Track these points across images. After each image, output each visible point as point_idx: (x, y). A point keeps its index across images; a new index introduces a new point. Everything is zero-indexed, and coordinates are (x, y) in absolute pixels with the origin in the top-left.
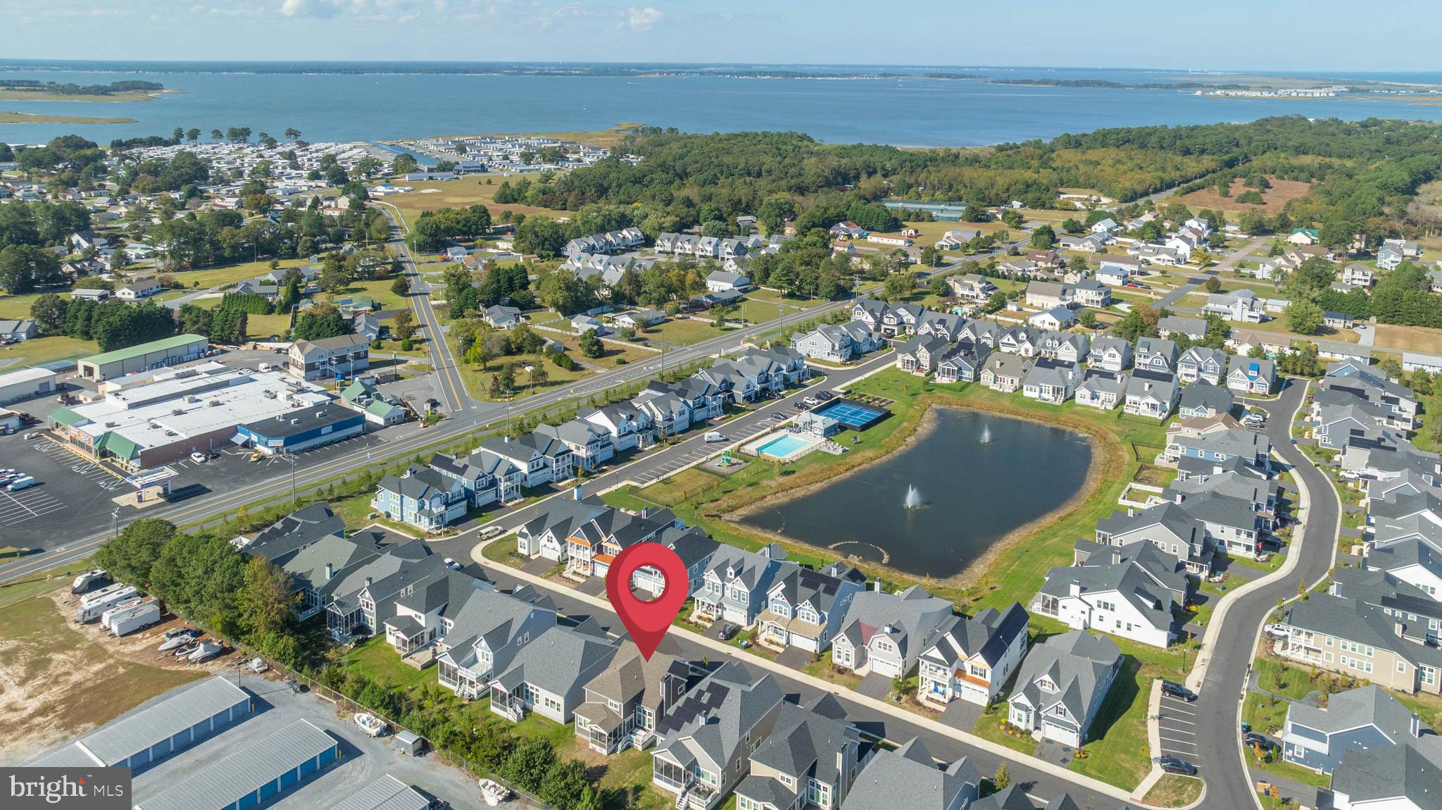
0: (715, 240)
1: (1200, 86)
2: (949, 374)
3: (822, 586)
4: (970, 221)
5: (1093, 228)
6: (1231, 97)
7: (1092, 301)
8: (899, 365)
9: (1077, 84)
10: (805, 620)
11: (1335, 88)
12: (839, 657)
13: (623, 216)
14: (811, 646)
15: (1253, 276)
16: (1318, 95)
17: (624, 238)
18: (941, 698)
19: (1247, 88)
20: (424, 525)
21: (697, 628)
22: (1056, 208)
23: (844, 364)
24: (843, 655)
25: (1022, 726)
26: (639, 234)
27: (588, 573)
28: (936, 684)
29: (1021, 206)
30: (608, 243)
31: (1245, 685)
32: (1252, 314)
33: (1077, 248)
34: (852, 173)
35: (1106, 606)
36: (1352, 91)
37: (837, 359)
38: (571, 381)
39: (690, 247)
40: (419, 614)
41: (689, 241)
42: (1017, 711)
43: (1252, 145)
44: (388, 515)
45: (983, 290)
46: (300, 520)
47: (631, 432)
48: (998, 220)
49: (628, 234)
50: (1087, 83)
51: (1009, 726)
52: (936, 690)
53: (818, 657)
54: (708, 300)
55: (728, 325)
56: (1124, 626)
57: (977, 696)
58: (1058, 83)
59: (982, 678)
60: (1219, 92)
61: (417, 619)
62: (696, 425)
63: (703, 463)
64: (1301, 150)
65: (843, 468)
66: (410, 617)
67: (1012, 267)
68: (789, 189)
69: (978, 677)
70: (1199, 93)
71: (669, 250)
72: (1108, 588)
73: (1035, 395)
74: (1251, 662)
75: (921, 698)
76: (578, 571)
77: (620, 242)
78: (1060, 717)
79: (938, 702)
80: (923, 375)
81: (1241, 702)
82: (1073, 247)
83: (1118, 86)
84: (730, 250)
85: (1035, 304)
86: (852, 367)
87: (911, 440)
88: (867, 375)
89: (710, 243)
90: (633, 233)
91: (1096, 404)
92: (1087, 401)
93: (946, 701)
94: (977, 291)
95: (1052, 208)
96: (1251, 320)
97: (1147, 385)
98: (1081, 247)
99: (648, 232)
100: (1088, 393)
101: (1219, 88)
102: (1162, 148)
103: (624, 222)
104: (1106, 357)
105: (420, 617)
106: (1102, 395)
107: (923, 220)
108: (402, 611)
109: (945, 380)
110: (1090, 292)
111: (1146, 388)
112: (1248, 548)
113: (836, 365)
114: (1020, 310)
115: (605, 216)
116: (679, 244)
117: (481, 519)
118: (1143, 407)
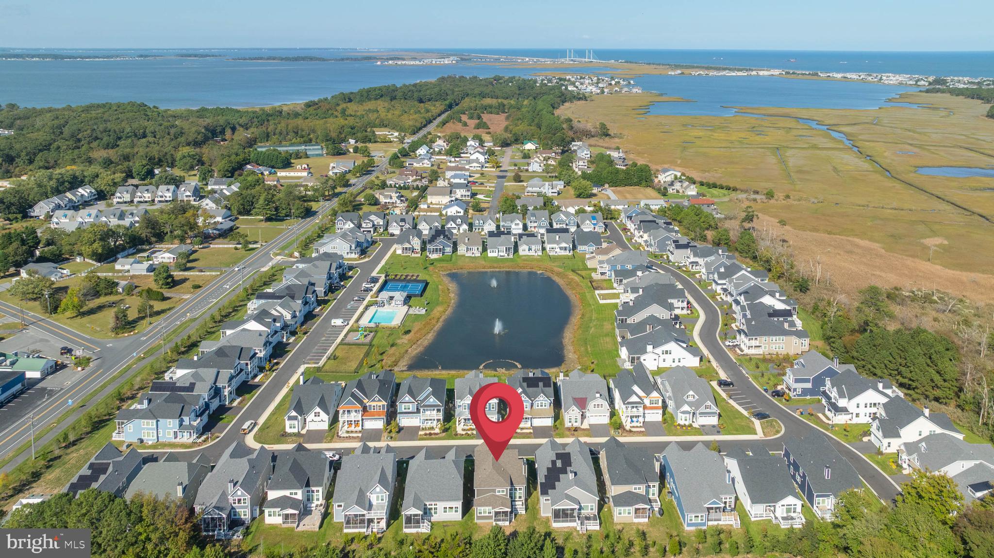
0: (172, 187)
1: (381, 59)
2: (436, 251)
3: (541, 384)
4: (334, 155)
5: (417, 152)
6: (399, 65)
7: (465, 196)
8: (399, 252)
9: (296, 59)
10: (540, 407)
11: (452, 58)
12: (570, 422)
13: (75, 177)
14: (548, 422)
15: (527, 170)
16: (447, 62)
17: (82, 195)
18: (639, 425)
19: (403, 59)
20: (186, 438)
21: (462, 437)
22: (378, 142)
23: (360, 259)
24: (573, 420)
25: (687, 423)
26: (93, 191)
27: (360, 428)
28: (632, 417)
29: (356, 143)
30: (70, 200)
31: (744, 372)
32: (553, 191)
33: (418, 165)
34: (219, 129)
35: (667, 352)
36: (462, 59)
37: (353, 256)
38: (170, 309)
39: (149, 195)
40: (293, 491)
41: (147, 190)
42: (684, 416)
43: (455, 94)
44: (142, 441)
45: (397, 197)
46: (110, 461)
47: (276, 332)
48: (350, 152)
49: (84, 192)
50: (304, 59)
51: (682, 426)
52: (632, 421)
53: (555, 427)
54: (215, 232)
55: (251, 246)
56: (677, 361)
57: (656, 416)
58: (282, 59)
59: (657, 405)
60: (390, 62)
61: (293, 496)
62: (309, 316)
63: (343, 340)
64: (483, 96)
65: (434, 322)
66: (285, 496)
67: (397, 181)
68: (188, 144)
69: (654, 405)
70: (379, 63)
71: (129, 200)
72: (667, 342)
73: (495, 255)
74: (735, 361)
75: (628, 428)
76: (350, 429)
77: (80, 198)
78: (708, 410)
79: (637, 427)
80: (419, 255)
81: (750, 379)
82: (415, 165)
83: (323, 60)
84: (188, 193)
85: (434, 202)
86: (367, 259)
87: (452, 295)
88: (383, 262)
89: (168, 190)
90: (88, 191)
91: (532, 253)
92: (527, 253)
93: (641, 425)
94: (394, 199)
95: (376, 142)
96: (553, 194)
97: (557, 237)
98: (421, 164)
99: (103, 188)
100: (527, 248)
101: (391, 59)
102: (405, 99)
103: (75, 183)
104: (513, 226)
105: (296, 494)
106: (533, 247)
107: (300, 158)
108: (272, 495)
109: (434, 256)
110: (462, 190)
111: (557, 239)
112: (682, 309)
113: (355, 259)
114: (428, 207)
115: (58, 180)
116: (139, 194)
117: (225, 421)
118: (558, 250)
